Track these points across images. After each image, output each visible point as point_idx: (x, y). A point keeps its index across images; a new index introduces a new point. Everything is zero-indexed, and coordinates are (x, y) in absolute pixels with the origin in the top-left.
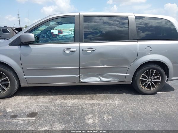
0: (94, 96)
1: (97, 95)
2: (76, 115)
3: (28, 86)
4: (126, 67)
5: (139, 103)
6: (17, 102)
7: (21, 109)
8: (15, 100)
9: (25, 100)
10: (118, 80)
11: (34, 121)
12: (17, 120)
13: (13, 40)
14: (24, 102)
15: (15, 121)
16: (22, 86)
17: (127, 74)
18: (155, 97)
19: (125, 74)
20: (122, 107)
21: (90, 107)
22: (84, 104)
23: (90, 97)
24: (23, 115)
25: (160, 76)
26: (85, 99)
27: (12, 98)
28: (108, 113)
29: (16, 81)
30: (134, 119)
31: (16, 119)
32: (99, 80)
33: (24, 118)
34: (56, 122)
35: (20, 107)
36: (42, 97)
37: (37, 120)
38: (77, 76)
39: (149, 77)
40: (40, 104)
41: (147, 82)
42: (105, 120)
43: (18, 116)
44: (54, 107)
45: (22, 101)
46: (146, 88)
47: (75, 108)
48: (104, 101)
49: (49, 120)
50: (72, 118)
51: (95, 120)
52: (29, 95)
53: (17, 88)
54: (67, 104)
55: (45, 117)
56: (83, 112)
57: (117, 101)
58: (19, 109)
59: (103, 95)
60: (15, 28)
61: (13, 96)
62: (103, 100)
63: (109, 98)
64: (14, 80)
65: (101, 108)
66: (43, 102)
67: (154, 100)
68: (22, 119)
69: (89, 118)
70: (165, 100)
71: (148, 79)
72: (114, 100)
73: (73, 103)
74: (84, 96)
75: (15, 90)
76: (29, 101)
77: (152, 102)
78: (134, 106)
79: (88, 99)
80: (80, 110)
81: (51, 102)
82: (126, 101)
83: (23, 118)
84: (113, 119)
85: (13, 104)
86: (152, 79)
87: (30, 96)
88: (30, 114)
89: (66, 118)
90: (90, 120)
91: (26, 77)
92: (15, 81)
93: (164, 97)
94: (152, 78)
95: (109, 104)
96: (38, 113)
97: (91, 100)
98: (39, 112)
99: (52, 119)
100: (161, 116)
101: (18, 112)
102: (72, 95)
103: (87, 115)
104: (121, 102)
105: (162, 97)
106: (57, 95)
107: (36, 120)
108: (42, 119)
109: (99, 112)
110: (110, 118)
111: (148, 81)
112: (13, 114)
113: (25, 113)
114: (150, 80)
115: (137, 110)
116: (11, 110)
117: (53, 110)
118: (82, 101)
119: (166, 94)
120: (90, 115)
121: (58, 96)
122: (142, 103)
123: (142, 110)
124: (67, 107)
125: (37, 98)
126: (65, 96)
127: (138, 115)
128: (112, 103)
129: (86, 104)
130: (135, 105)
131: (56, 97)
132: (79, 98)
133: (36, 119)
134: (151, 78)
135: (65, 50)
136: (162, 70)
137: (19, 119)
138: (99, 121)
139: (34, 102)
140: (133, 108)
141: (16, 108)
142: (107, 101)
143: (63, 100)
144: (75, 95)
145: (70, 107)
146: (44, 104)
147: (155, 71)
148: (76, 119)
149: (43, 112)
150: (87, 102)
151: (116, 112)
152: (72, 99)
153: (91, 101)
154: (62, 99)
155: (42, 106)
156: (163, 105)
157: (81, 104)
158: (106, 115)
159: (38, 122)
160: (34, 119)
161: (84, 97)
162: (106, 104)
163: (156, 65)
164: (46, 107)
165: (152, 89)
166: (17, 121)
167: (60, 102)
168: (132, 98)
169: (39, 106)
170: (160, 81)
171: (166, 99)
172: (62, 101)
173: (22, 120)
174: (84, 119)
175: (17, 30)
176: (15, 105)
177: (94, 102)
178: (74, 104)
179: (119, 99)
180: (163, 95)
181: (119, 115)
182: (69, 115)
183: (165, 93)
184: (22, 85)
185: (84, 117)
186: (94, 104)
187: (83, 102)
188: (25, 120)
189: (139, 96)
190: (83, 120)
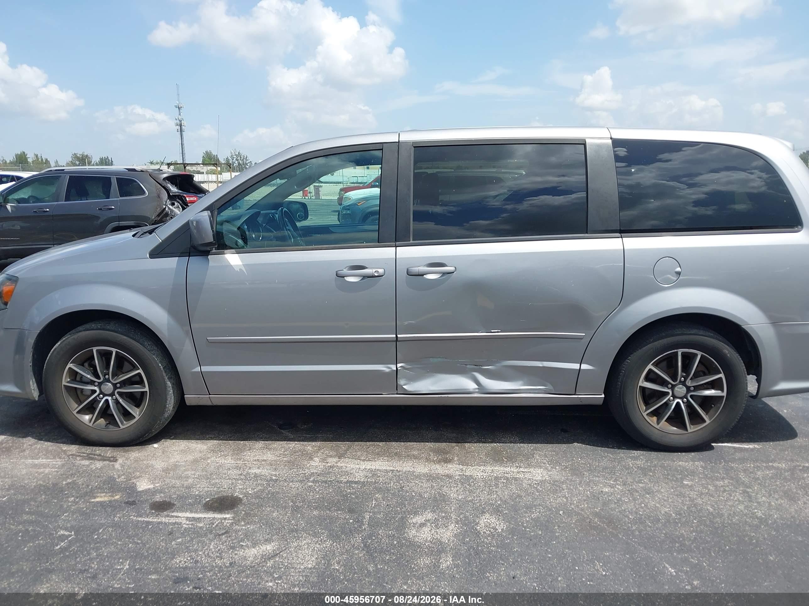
0: (456, 448)
1: (467, 445)
2: (374, 513)
3: (209, 403)
4: (580, 338)
5: (630, 480)
6: (172, 460)
7: (186, 483)
8: (163, 453)
9: (197, 455)
10: (550, 387)
11: (227, 523)
12: (173, 516)
13: (163, 238)
14: (195, 461)
15: (164, 520)
16: (188, 403)
17: (584, 367)
18: (699, 460)
19: (576, 366)
20: (555, 492)
21: (432, 487)
22: (411, 476)
23: (437, 452)
24: (190, 504)
25: (722, 375)
26: (415, 457)
27: (156, 445)
28: (497, 511)
29: (169, 384)
30: (593, 535)
31: (168, 516)
32: (471, 385)
33: (196, 512)
34: (303, 530)
35: (180, 478)
36: (260, 444)
37: (239, 520)
38: (387, 370)
39: (674, 378)
40: (250, 468)
41: (670, 397)
42: (478, 534)
43: (174, 505)
44: (301, 481)
45: (190, 457)
46: (664, 425)
47: (375, 488)
48: (489, 468)
49: (280, 522)
50: (360, 522)
51: (441, 530)
52: (212, 439)
53: (171, 408)
54: (347, 473)
55: (266, 513)
56: (403, 504)
57: (539, 471)
58: (178, 483)
59: (489, 446)
60: (165, 175)
61: (156, 439)
62: (485, 463)
63: (511, 459)
64: (164, 379)
65: (471, 492)
66: (261, 463)
67: (693, 473)
68: (189, 515)
69: (422, 525)
70: (742, 475)
71: (673, 387)
72: (529, 466)
73: (371, 470)
74: (415, 447)
75: (166, 415)
76: (212, 459)
77: (682, 479)
78: (606, 490)
79: (428, 460)
80: (394, 494)
81: (291, 464)
82: (575, 471)
83: (191, 512)
84: (512, 531)
85: (159, 465)
86: (688, 388)
87: (216, 442)
88: (216, 502)
89: (338, 518)
90: (426, 529)
91: (205, 369)
92: (165, 384)
93: (743, 460)
94: (689, 383)
95: (507, 479)
96: (241, 500)
97: (439, 462)
98: (246, 495)
99: (289, 521)
100: (701, 532)
101: (175, 493)
102: (368, 443)
103: (416, 513)
104: (556, 474)
105: (734, 460)
106: (313, 441)
107: (236, 522)
108: (256, 519)
109: (462, 505)
110: (501, 526)
111: (674, 397)
112: (158, 498)
113: (198, 499)
114: (681, 390)
115: (613, 506)
116: (152, 486)
117: (294, 492)
118: (406, 466)
119: (752, 450)
120: (429, 516)
121: (318, 444)
122: (640, 482)
123: (631, 506)
124: (348, 482)
125: (241, 450)
126: (343, 446)
127: (610, 521)
128: (521, 476)
129: (419, 477)
130: (612, 486)
131: (310, 446)
132: (396, 454)
133: (234, 518)
134: (684, 383)
135: (346, 271)
136: (728, 351)
137: (180, 514)
138: (456, 536)
139: (229, 461)
140: (595, 497)
141: (168, 481)
142: (499, 470)
143: (335, 460)
144: (381, 444)
145: (356, 483)
146: (265, 471)
147: (699, 354)
148: (374, 524)
149: (258, 497)
150: (422, 468)
151: (529, 508)
152: (370, 456)
153: (438, 466)
154: (331, 456)
155: (256, 476)
156: (725, 491)
157: (398, 476)
158: (487, 515)
159: (242, 527)
160: (228, 516)
161: (416, 453)
162: (497, 478)
163: (701, 332)
164: (271, 480)
165: (691, 428)
166: (172, 520)
167: (321, 466)
168: (605, 463)
169: (247, 477)
170: (724, 394)
171: (745, 471)
172: (332, 461)
173: (187, 519)
174: (403, 525)
175: (172, 183)
176: (166, 470)
177: (451, 472)
178: (374, 473)
179: (551, 462)
180: (738, 455)
181: (536, 520)
182: (351, 511)
183: (751, 446)
184: (191, 399)
185: (402, 518)
186: (449, 476)
187: (408, 469)
188: (199, 520)
189: (636, 453)
190: (397, 530)
